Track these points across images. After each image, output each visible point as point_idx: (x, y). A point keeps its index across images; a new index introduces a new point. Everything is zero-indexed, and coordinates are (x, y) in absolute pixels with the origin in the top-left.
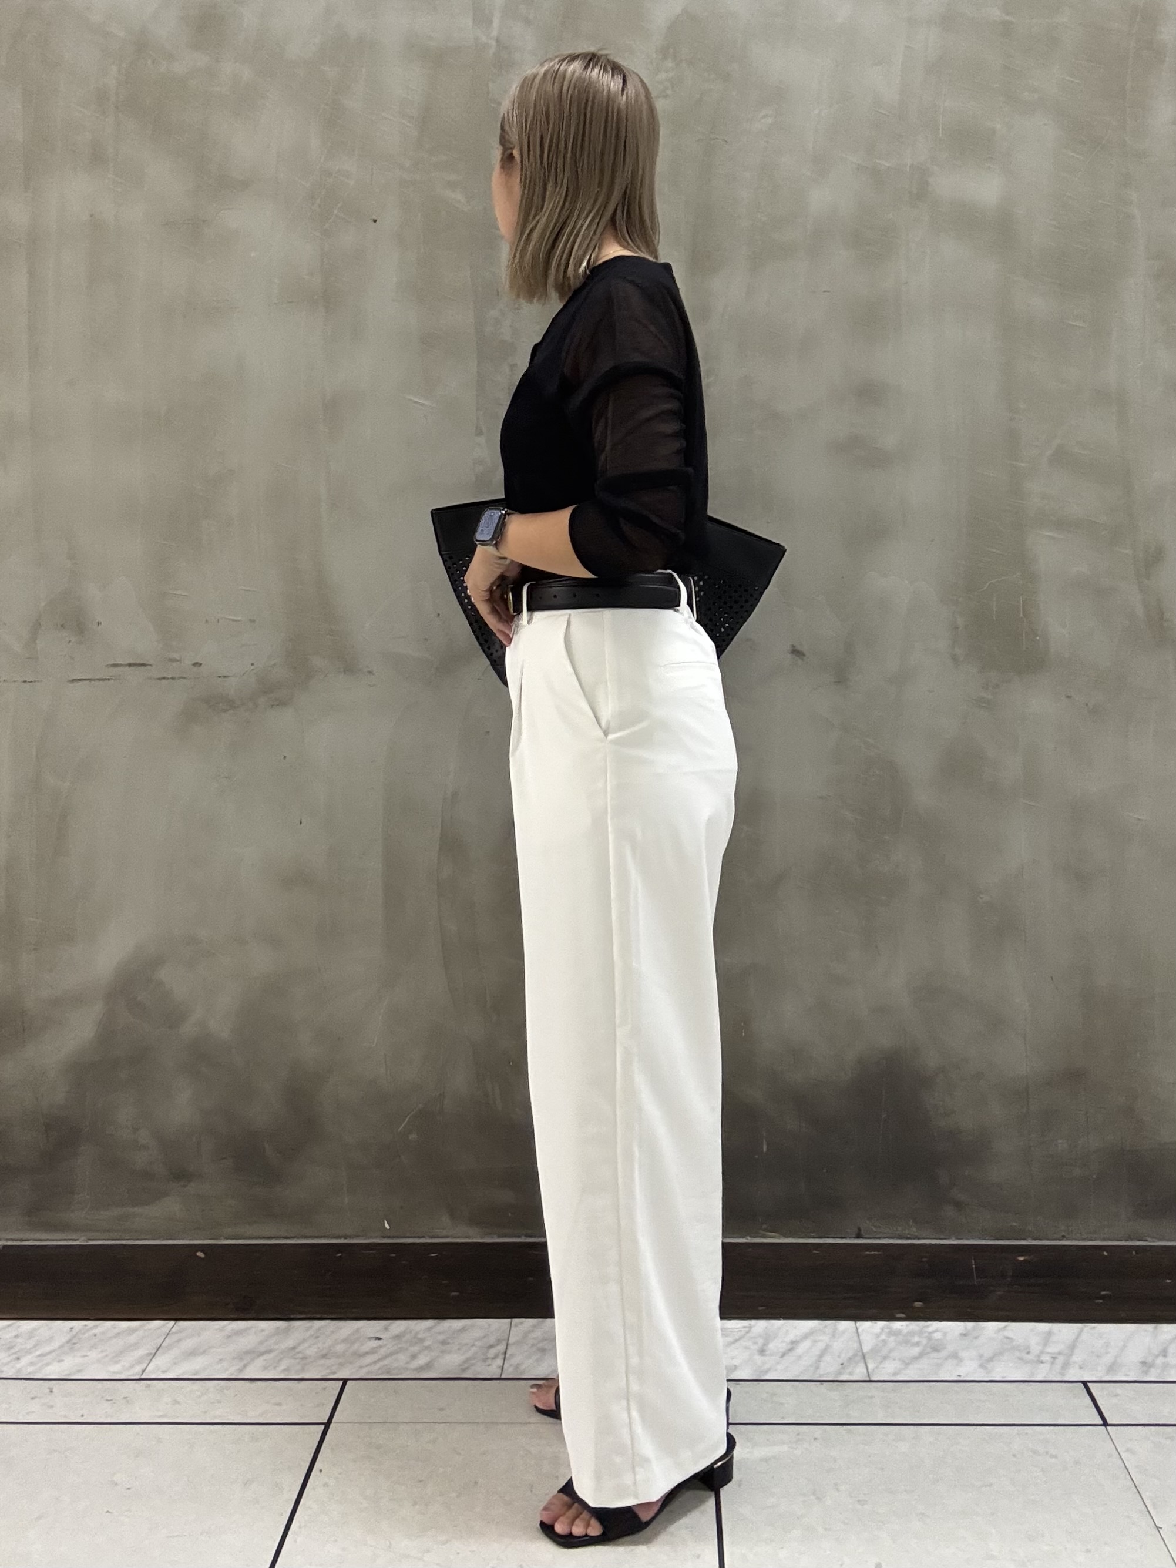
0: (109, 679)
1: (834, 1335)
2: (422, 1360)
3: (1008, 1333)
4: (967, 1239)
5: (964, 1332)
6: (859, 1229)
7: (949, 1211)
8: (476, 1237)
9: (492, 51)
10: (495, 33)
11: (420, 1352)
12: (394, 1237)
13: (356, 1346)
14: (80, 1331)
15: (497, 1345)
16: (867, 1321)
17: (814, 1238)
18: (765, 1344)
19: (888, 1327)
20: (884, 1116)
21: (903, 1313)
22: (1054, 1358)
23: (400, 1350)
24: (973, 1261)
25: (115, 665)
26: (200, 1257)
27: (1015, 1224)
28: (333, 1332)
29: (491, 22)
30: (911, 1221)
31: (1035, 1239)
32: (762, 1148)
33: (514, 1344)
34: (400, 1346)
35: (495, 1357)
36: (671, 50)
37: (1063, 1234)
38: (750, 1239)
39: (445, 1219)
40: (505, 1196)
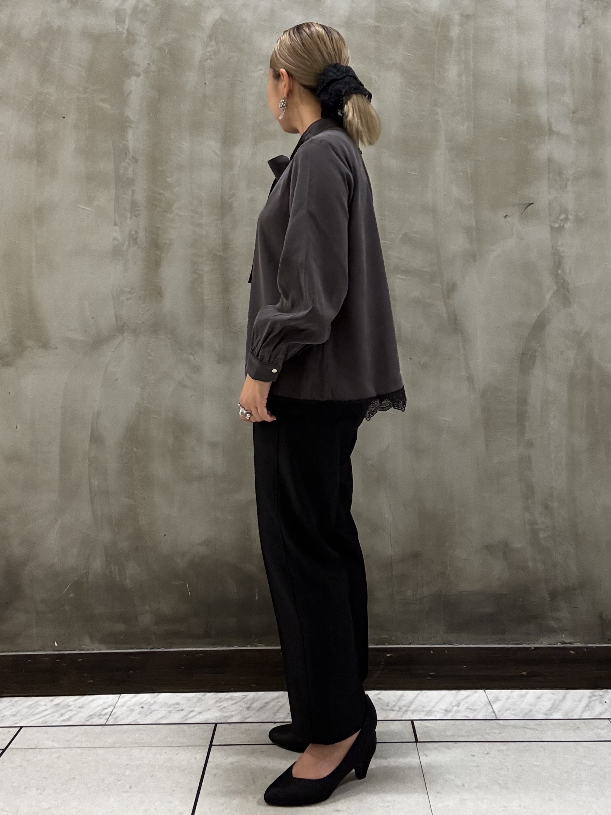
2: (67, 716)
8: (103, 650)
9: (124, 36)
11: (66, 712)
12: (59, 651)
13: (33, 710)
15: (108, 708)
18: (251, 704)
22: (400, 708)
23: (57, 711)
27: (386, 636)
28: (23, 703)
29: (124, 22)
32: (256, 598)
33: (118, 707)
34: (56, 709)
35: (105, 714)
37: (411, 641)
38: (248, 647)
39: (87, 640)
40: (120, 627)
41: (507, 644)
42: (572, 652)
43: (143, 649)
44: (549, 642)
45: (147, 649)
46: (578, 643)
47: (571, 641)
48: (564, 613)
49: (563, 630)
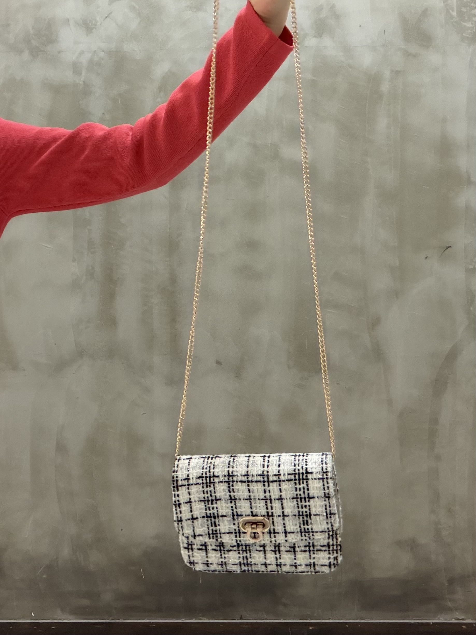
4: (288, 620)
6: (241, 616)
7: (281, 608)
8: (73, 620)
9: (81, 87)
10: (83, 79)
12: (37, 620)
17: (221, 619)
24: (290, 629)
27: (309, 613)
29: (81, 73)
30: (264, 612)
31: (317, 619)
32: (200, 581)
36: (163, 88)
37: (330, 617)
38: (193, 620)
39: (59, 611)
40: (86, 602)
41: (410, 620)
42: (464, 627)
43: (105, 619)
44: (445, 618)
45: (108, 619)
46: (469, 619)
47: (463, 617)
48: (459, 595)
49: (456, 610)
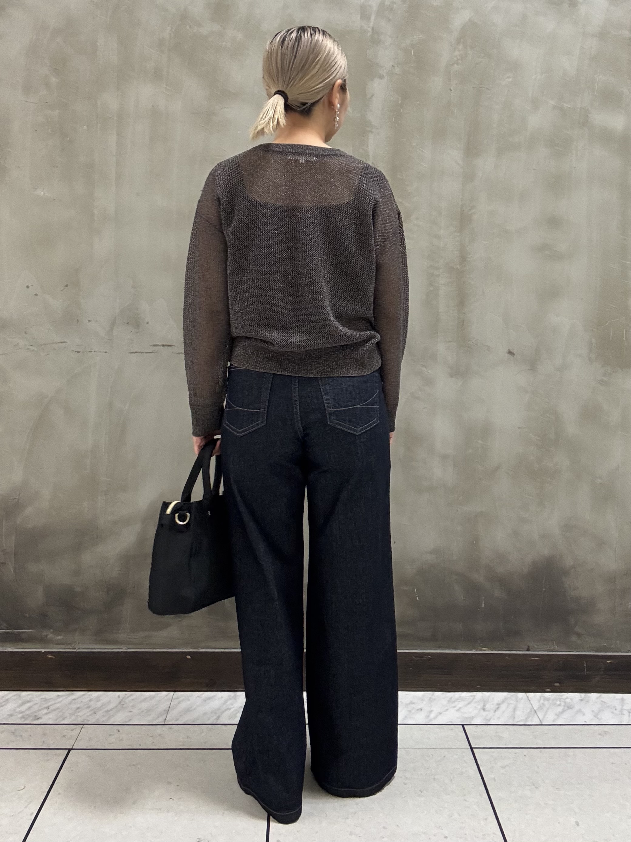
0: (151, 353)
1: (517, 700)
3: (602, 699)
4: (582, 652)
5: (580, 699)
6: (529, 647)
7: (574, 638)
10: (371, 24)
14: (123, 698)
16: (531, 693)
17: (506, 651)
19: (543, 697)
20: (544, 590)
21: (550, 689)
24: (585, 663)
25: (155, 345)
26: (188, 659)
30: (555, 643)
31: (614, 652)
36: (462, 40)
